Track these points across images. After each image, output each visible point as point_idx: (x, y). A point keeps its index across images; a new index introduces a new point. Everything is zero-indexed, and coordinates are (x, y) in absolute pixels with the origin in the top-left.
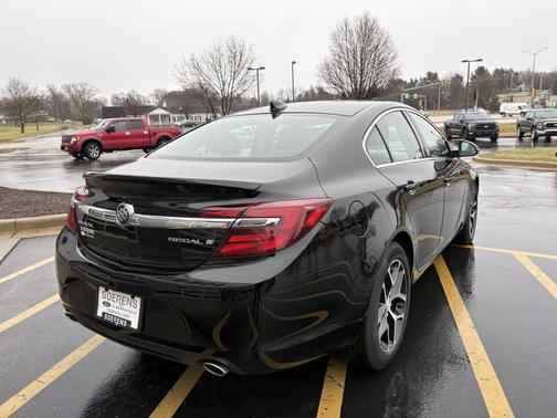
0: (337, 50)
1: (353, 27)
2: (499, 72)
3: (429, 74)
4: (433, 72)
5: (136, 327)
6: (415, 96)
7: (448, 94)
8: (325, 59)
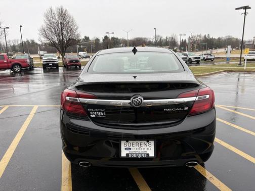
0: (48, 22)
1: (55, 11)
2: (113, 38)
3: (85, 37)
4: (87, 36)
5: (153, 156)
6: (82, 46)
7: (94, 46)
8: (42, 27)
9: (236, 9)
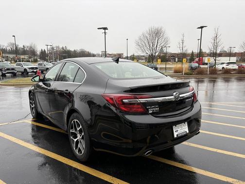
9: (98, 29)
